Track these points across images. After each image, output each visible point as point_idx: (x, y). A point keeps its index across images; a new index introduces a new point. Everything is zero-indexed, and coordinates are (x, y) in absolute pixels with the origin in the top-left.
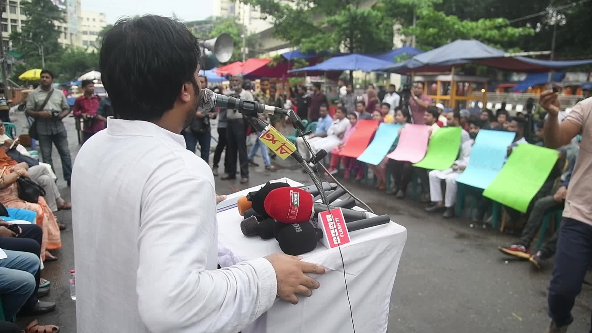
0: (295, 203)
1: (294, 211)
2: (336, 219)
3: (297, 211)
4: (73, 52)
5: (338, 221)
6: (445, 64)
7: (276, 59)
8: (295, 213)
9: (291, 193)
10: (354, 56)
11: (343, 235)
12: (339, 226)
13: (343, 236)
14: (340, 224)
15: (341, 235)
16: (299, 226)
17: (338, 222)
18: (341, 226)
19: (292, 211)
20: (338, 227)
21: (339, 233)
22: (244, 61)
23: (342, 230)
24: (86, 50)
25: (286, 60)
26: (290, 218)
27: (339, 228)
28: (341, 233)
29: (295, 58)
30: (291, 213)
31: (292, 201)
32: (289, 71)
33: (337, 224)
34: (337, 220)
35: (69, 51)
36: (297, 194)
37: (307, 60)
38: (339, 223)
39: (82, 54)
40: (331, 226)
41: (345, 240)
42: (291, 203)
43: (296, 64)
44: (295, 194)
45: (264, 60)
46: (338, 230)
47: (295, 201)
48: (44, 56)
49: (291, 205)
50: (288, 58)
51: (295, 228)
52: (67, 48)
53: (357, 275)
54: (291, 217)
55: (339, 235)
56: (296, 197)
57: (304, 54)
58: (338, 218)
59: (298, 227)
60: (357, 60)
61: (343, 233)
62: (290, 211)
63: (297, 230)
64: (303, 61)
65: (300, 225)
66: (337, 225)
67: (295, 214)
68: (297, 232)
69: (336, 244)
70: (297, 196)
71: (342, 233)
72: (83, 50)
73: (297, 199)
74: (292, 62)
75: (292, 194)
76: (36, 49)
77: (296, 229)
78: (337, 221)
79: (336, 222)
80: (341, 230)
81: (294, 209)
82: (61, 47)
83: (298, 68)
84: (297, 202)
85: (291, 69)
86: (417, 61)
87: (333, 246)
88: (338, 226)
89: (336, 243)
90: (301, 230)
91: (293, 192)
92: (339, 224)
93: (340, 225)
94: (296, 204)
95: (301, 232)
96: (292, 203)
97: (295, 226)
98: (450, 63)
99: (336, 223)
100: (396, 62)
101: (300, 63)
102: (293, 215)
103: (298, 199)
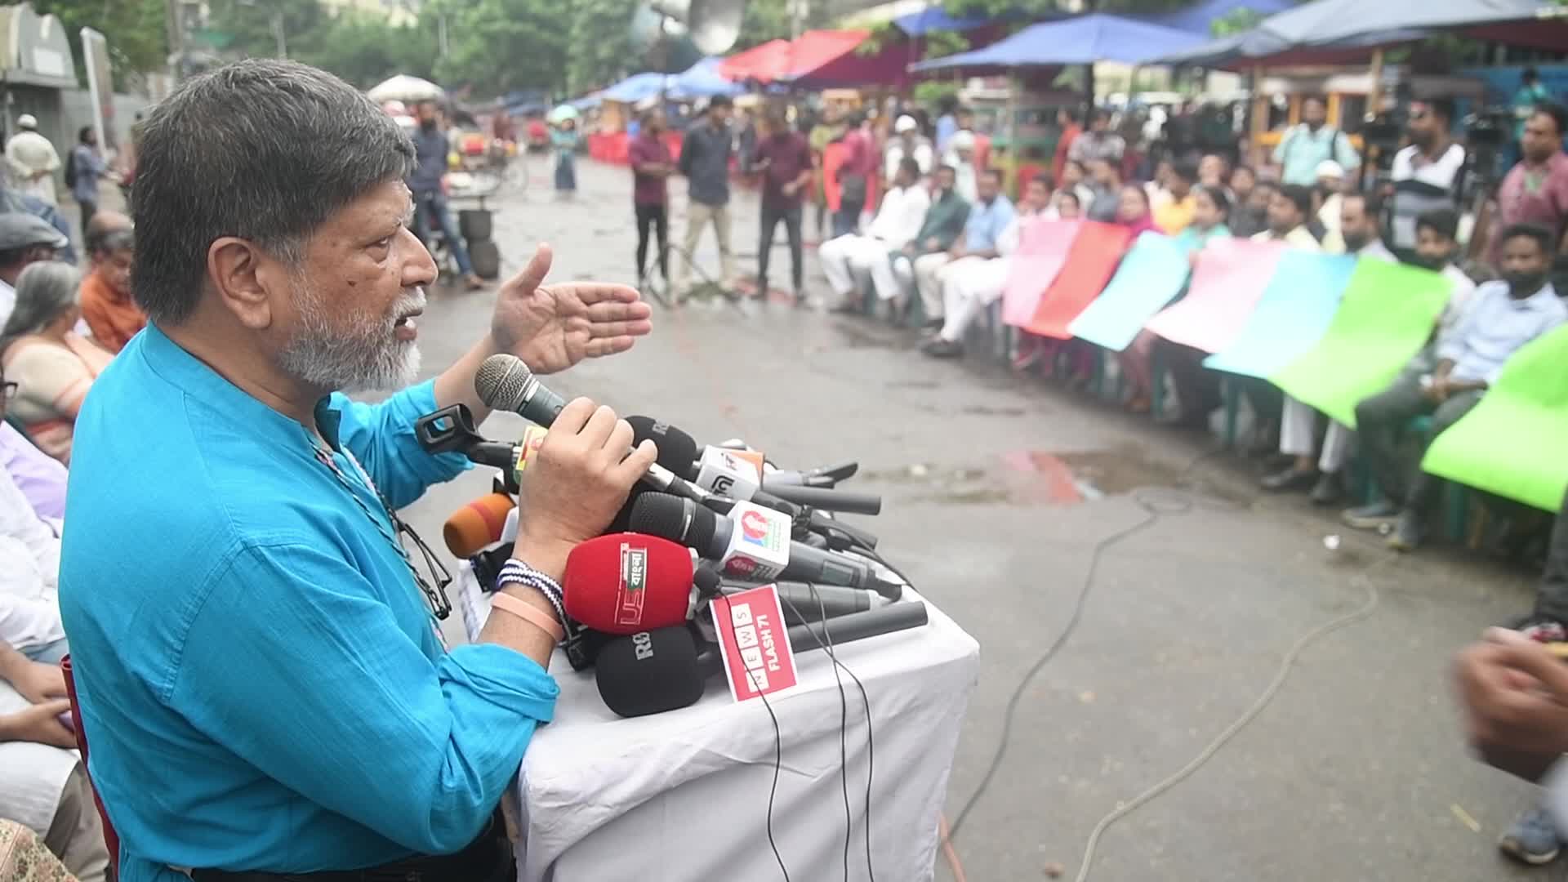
0: (633, 580)
1: (633, 605)
2: (759, 618)
3: (640, 604)
4: (355, 27)
5: (767, 624)
6: (1357, 42)
7: (877, 34)
8: (635, 608)
9: (624, 552)
10: (1095, 22)
11: (777, 664)
12: (767, 640)
13: (777, 668)
14: (769, 634)
15: (772, 664)
16: (647, 639)
17: (764, 628)
18: (773, 639)
19: (625, 604)
20: (762, 641)
21: (766, 659)
22: (796, 39)
23: (775, 651)
24: (387, 19)
25: (904, 37)
26: (622, 623)
27: (766, 645)
28: (772, 658)
29: (931, 30)
30: (624, 609)
31: (626, 578)
32: (912, 68)
33: (762, 633)
34: (764, 620)
35: (345, 24)
36: (640, 555)
37: (964, 34)
38: (769, 631)
39: (380, 29)
40: (744, 637)
41: (782, 679)
42: (621, 582)
43: (934, 48)
44: (634, 555)
45: (851, 35)
46: (763, 650)
47: (633, 575)
48: (286, 37)
49: (620, 588)
50: (911, 29)
51: (636, 645)
52: (340, 16)
53: (819, 777)
54: (624, 621)
55: (766, 667)
56: (638, 564)
57: (955, 17)
58: (765, 617)
59: (645, 644)
60: (1101, 33)
61: (779, 659)
62: (621, 607)
63: (641, 651)
64: (953, 38)
65: (650, 637)
66: (759, 637)
67: (636, 611)
68: (639, 658)
69: (756, 692)
70: (641, 564)
71: (776, 660)
72: (379, 21)
73: (641, 568)
74: (921, 44)
75: (626, 556)
76: (264, 22)
77: (638, 648)
78: (760, 624)
79: (760, 626)
80: (773, 649)
81: (631, 598)
82: (325, 15)
83: (937, 56)
84: (639, 579)
85: (918, 59)
86: (1269, 33)
87: (743, 694)
88: (763, 638)
89: (753, 688)
90: (651, 653)
91: (629, 551)
92: (765, 632)
93: (770, 637)
94: (636, 584)
95: (650, 657)
96: (624, 582)
97: (637, 639)
98: (1369, 41)
99: (758, 631)
100: (1214, 35)
101: (942, 42)
102: (631, 615)
103: (642, 571)
